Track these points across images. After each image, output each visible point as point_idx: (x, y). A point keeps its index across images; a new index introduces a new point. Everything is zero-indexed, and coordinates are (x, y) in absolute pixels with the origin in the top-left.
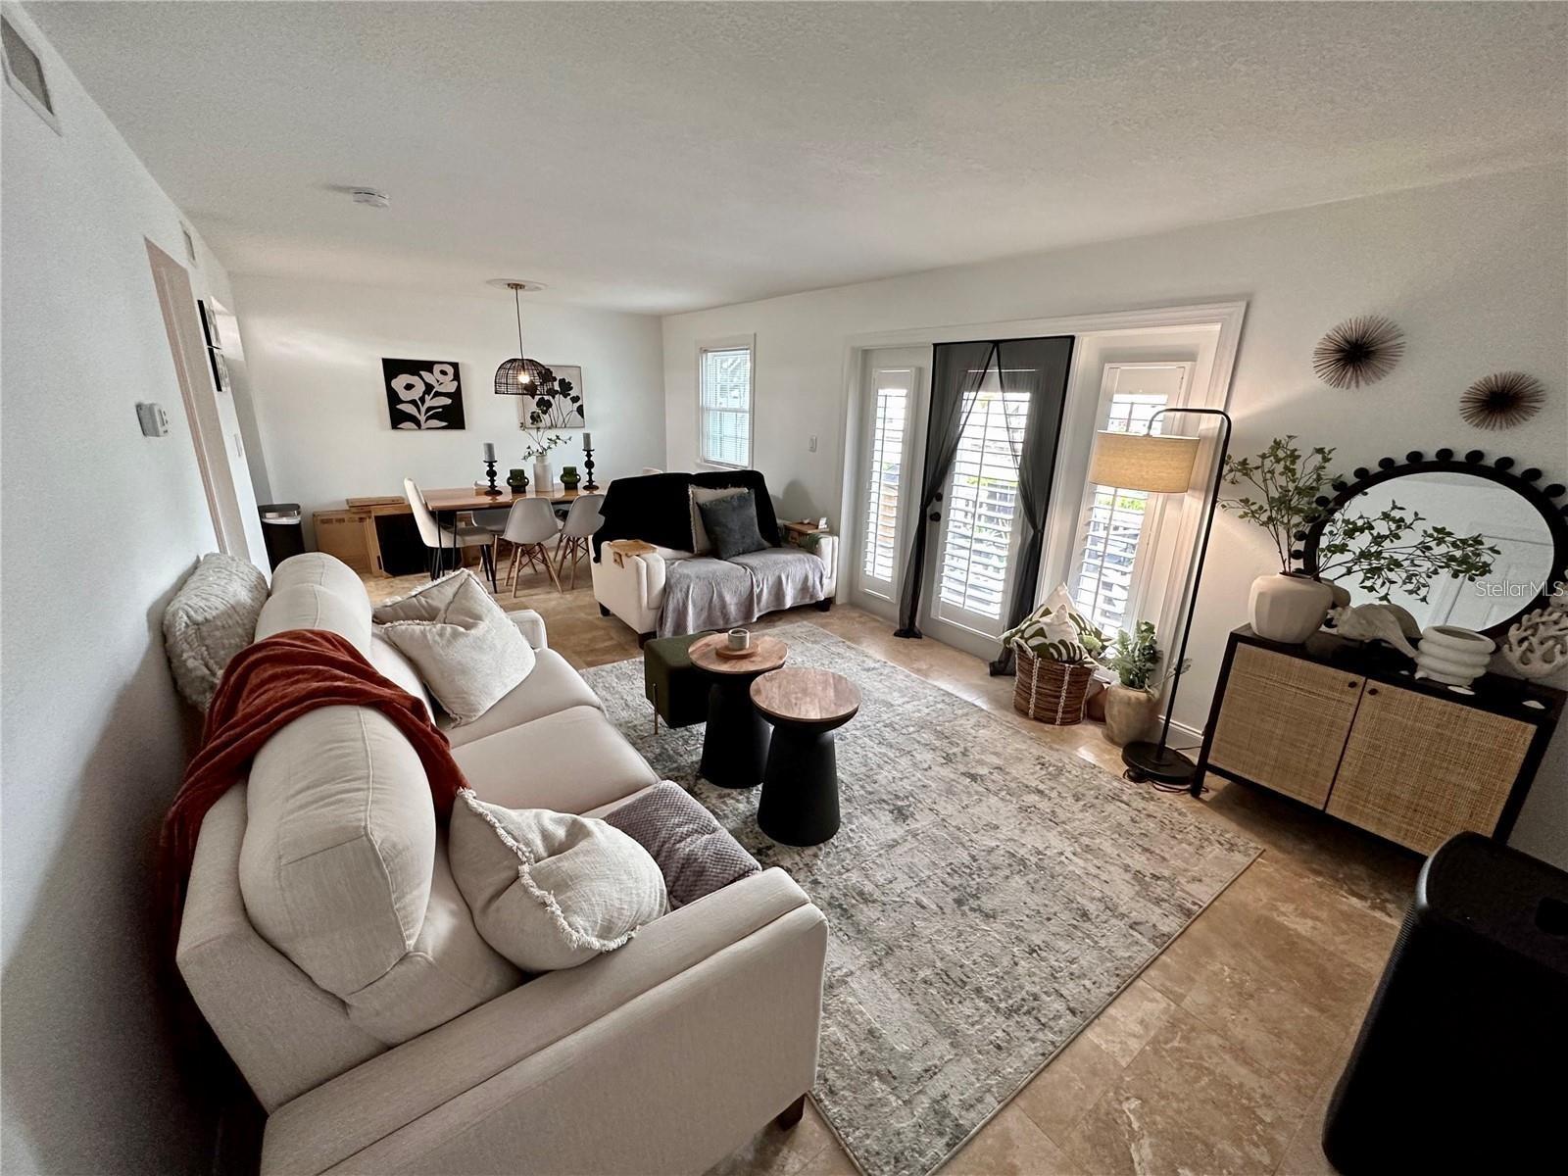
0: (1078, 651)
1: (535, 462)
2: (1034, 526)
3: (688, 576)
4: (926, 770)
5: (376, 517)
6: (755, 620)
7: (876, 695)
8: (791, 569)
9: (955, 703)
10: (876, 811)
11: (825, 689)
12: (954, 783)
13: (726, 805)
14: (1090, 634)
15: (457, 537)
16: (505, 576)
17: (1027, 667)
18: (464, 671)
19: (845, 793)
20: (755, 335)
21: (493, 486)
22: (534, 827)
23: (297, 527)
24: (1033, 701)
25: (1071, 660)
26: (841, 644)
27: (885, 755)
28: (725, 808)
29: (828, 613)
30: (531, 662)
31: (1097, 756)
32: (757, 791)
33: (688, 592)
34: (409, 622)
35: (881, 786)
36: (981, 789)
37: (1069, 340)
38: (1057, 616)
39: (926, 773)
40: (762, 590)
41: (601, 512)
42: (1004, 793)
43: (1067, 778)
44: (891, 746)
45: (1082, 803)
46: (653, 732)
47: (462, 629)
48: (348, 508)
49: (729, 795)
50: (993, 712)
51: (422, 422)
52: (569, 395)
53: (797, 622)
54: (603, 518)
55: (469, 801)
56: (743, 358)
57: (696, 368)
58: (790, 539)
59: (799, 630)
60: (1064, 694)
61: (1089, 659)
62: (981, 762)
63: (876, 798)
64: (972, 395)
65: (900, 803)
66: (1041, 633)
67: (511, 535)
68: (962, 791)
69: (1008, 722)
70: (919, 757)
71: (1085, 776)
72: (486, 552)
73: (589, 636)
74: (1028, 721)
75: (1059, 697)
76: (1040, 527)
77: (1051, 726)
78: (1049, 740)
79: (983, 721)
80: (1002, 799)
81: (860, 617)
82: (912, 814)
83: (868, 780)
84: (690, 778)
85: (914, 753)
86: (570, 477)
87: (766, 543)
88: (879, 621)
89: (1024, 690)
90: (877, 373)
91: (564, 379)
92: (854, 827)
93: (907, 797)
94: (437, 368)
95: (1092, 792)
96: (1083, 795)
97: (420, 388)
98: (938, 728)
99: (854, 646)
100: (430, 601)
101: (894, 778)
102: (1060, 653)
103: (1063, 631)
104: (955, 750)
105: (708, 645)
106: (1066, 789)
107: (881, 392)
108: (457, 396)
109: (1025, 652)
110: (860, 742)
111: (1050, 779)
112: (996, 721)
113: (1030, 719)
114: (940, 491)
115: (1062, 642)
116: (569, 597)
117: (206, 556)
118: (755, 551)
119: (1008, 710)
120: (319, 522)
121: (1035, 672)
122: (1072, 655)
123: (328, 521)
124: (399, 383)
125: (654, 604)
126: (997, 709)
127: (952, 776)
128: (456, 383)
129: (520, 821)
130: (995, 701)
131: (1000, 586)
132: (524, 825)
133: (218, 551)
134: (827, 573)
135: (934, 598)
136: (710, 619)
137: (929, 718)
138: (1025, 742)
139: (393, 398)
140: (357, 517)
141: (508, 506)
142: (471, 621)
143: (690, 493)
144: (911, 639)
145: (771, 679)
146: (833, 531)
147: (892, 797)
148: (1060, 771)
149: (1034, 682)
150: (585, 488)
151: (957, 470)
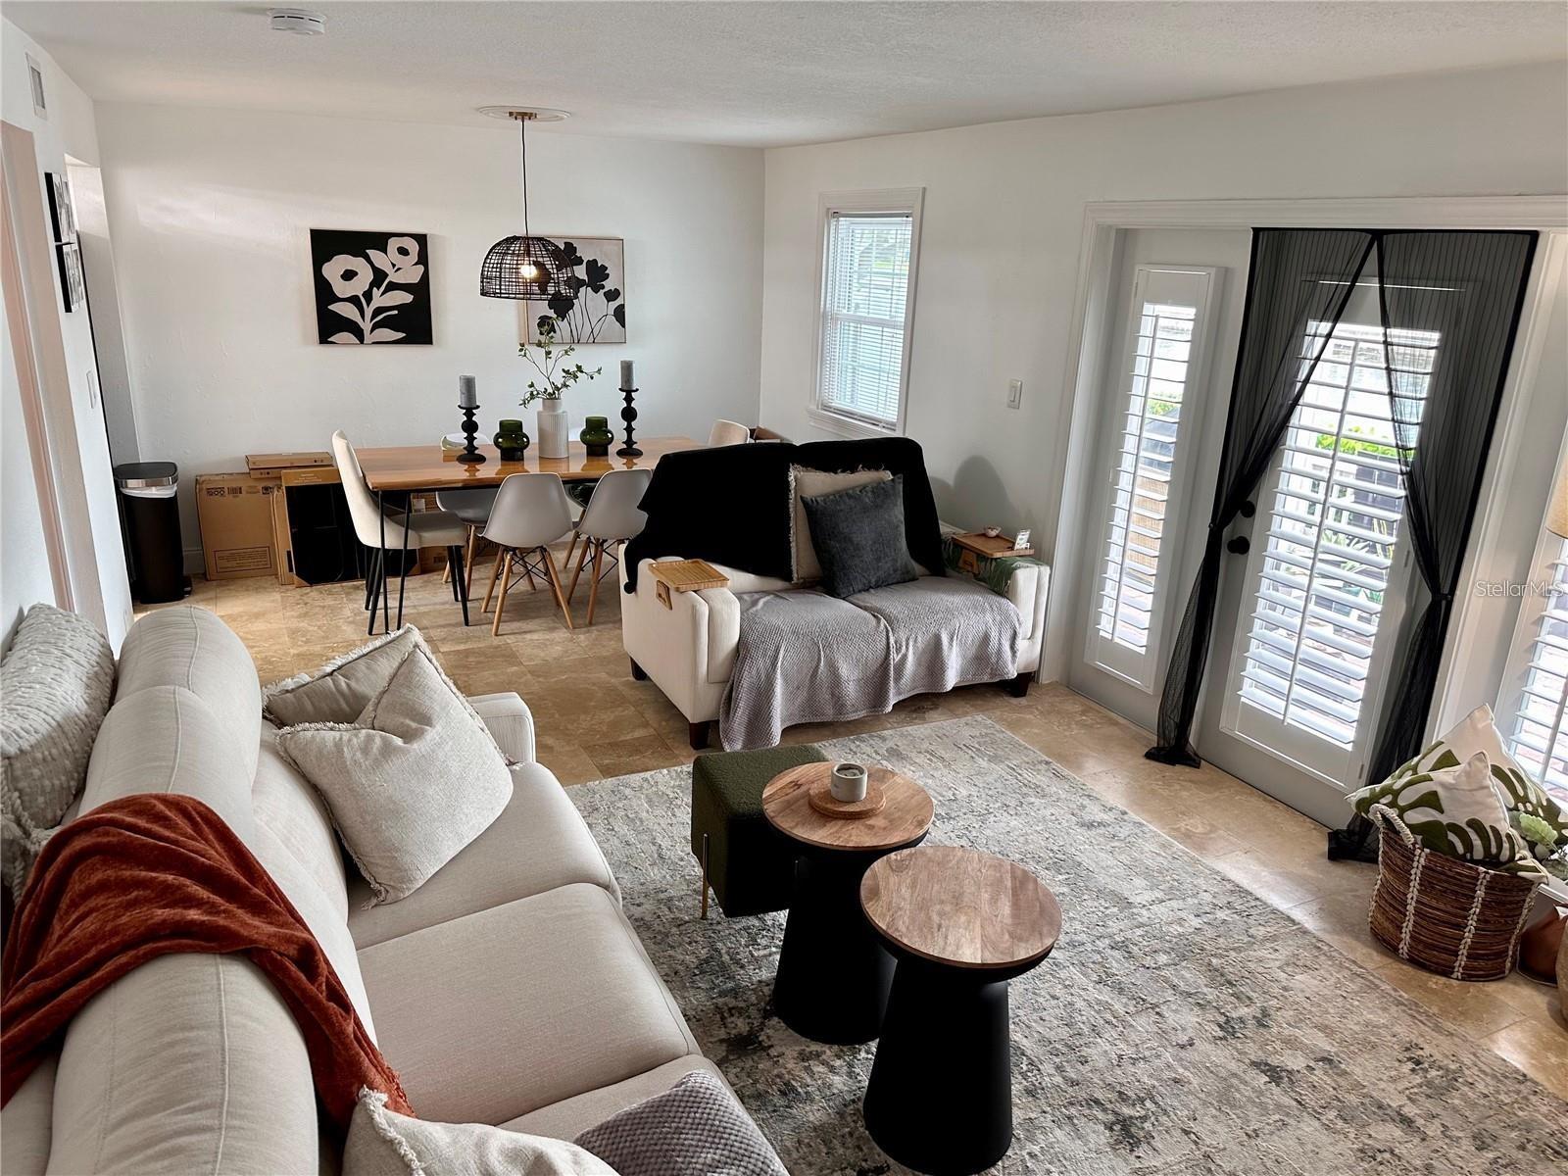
0: (1506, 845)
1: (541, 408)
2: (1435, 587)
3: (778, 630)
4: (1183, 1047)
5: (287, 488)
6: (890, 708)
7: (1102, 879)
8: (959, 622)
9: (1253, 911)
10: (1080, 1122)
11: (994, 900)
12: (1235, 1081)
13: (812, 1074)
14: (1534, 813)
15: (410, 531)
16: (484, 592)
17: (1400, 863)
18: (396, 812)
19: (1025, 1077)
20: (924, 189)
21: (471, 447)
22: (473, 1166)
23: (170, 503)
24: (1408, 927)
25: (1491, 861)
26: (1043, 767)
27: (1108, 1007)
28: (809, 1080)
29: (1023, 701)
30: (505, 790)
31: (1532, 1055)
32: (867, 1055)
33: (776, 658)
34: (319, 726)
35: (1094, 1070)
36: (1287, 1101)
37: (1528, 238)
38: (1468, 774)
39: (1183, 1054)
40: (905, 657)
41: (642, 507)
42: (1332, 1114)
43: (1464, 1097)
44: (1121, 991)
45: (1491, 1155)
46: (698, 914)
47: (398, 741)
48: (248, 471)
49: (818, 1055)
50: (1327, 937)
51: (367, 333)
52: (603, 287)
53: (965, 714)
54: (645, 516)
55: (376, 1116)
56: (900, 232)
57: (817, 246)
58: (961, 564)
59: (967, 732)
60: (1472, 923)
61: (1531, 862)
62: (1290, 1043)
63: (1083, 1095)
64: (1324, 327)
65: (1127, 1111)
66: (1431, 800)
67: (495, 533)
68: (1249, 1099)
69: (1354, 962)
70: (1171, 1019)
71: (1502, 1097)
72: (455, 556)
73: (608, 716)
74: (1396, 965)
75: (1461, 927)
76: (1446, 590)
77: (1443, 980)
78: (1435, 1010)
79: (1306, 955)
80: (1327, 1127)
81: (1083, 713)
82: (1149, 1136)
83: (1072, 1057)
84: (753, 1011)
85: (1164, 1009)
86: (596, 436)
87: (918, 568)
88: (1116, 724)
89: (1391, 902)
90: (1143, 273)
91: (595, 261)
92: (1036, 1149)
93: (1142, 1101)
94: (393, 244)
95: (1513, 1135)
96: (1495, 1138)
97: (366, 276)
98: (1214, 961)
99: (1066, 772)
100: (353, 684)
101: (1120, 1057)
102: (1469, 845)
103: (1478, 803)
104: (1243, 1011)
105: (797, 785)
106: (1459, 1121)
107: (1148, 309)
108: (421, 290)
109: (1398, 833)
110: (1063, 974)
111: (1429, 1096)
112: (1331, 958)
113: (1402, 961)
114: (1250, 498)
115: (1475, 824)
116: (582, 638)
117: (33, 608)
118: (898, 583)
119: (1357, 938)
120: (204, 492)
121: (1416, 873)
122: (1494, 850)
123: (219, 491)
124: (333, 270)
125: (718, 676)
126: (1334, 932)
127: (1233, 1066)
128: (421, 268)
129: (452, 1155)
130: (1333, 912)
131: (1363, 668)
132: (457, 1163)
133: (51, 601)
134: (1025, 630)
135: (1227, 694)
136: (811, 703)
137: (1197, 939)
138: (1384, 1009)
139: (324, 293)
140: (260, 486)
141: (493, 485)
142: (414, 725)
143: (791, 478)
144: (1178, 768)
145: (899, 868)
146: (1040, 555)
147: (1113, 1096)
148: (1452, 1079)
149: (1413, 893)
150: (621, 453)
151: (1286, 464)
